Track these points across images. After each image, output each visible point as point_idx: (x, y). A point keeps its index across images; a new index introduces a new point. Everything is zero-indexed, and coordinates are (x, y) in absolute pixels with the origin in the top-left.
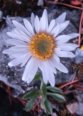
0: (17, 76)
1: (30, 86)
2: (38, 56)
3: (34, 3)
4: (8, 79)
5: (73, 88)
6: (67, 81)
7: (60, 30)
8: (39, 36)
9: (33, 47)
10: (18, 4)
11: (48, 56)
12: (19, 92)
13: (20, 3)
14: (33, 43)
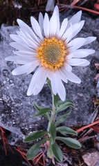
0: (15, 113)
1: (33, 130)
2: (47, 66)
3: (41, 7)
4: (3, 117)
5: (93, 133)
6: (85, 122)
7: (74, 33)
8: (49, 41)
9: (41, 53)
10: (17, 8)
11: (59, 66)
12: (18, 137)
13: (20, 7)
14: (41, 48)
